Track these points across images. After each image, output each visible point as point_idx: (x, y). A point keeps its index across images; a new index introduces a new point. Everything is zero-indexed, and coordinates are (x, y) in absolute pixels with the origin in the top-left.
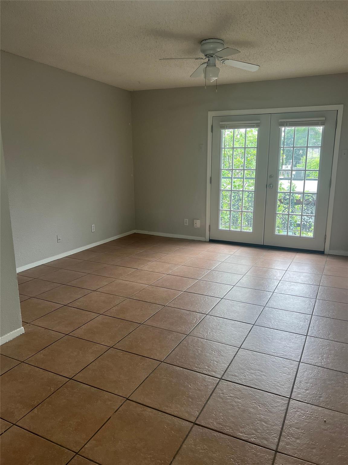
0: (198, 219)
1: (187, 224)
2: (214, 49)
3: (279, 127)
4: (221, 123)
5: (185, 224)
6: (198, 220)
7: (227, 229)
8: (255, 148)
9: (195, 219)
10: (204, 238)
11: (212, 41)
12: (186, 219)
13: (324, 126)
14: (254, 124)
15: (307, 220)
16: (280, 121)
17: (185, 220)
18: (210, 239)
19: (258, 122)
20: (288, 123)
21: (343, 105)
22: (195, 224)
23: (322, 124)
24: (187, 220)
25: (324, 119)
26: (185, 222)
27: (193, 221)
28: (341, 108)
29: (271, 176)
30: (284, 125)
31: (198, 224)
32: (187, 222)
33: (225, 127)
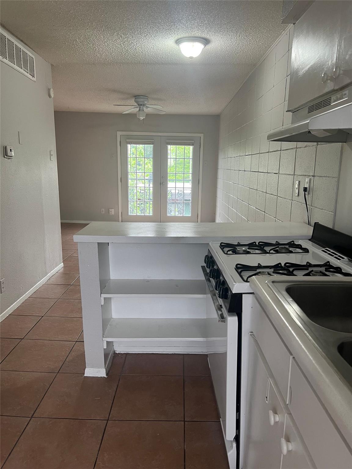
0: (112, 209)
1: (104, 213)
2: (143, 102)
3: (167, 145)
4: (127, 140)
5: (102, 213)
7: (135, 214)
8: (152, 158)
11: (142, 97)
13: (193, 146)
14: (151, 142)
16: (167, 141)
17: (102, 209)
19: (153, 141)
20: (172, 143)
21: (203, 134)
22: (110, 212)
24: (104, 209)
25: (193, 142)
26: (102, 211)
27: (109, 210)
28: (202, 135)
29: (163, 177)
30: (169, 144)
31: (112, 212)
32: (104, 211)
33: (130, 143)
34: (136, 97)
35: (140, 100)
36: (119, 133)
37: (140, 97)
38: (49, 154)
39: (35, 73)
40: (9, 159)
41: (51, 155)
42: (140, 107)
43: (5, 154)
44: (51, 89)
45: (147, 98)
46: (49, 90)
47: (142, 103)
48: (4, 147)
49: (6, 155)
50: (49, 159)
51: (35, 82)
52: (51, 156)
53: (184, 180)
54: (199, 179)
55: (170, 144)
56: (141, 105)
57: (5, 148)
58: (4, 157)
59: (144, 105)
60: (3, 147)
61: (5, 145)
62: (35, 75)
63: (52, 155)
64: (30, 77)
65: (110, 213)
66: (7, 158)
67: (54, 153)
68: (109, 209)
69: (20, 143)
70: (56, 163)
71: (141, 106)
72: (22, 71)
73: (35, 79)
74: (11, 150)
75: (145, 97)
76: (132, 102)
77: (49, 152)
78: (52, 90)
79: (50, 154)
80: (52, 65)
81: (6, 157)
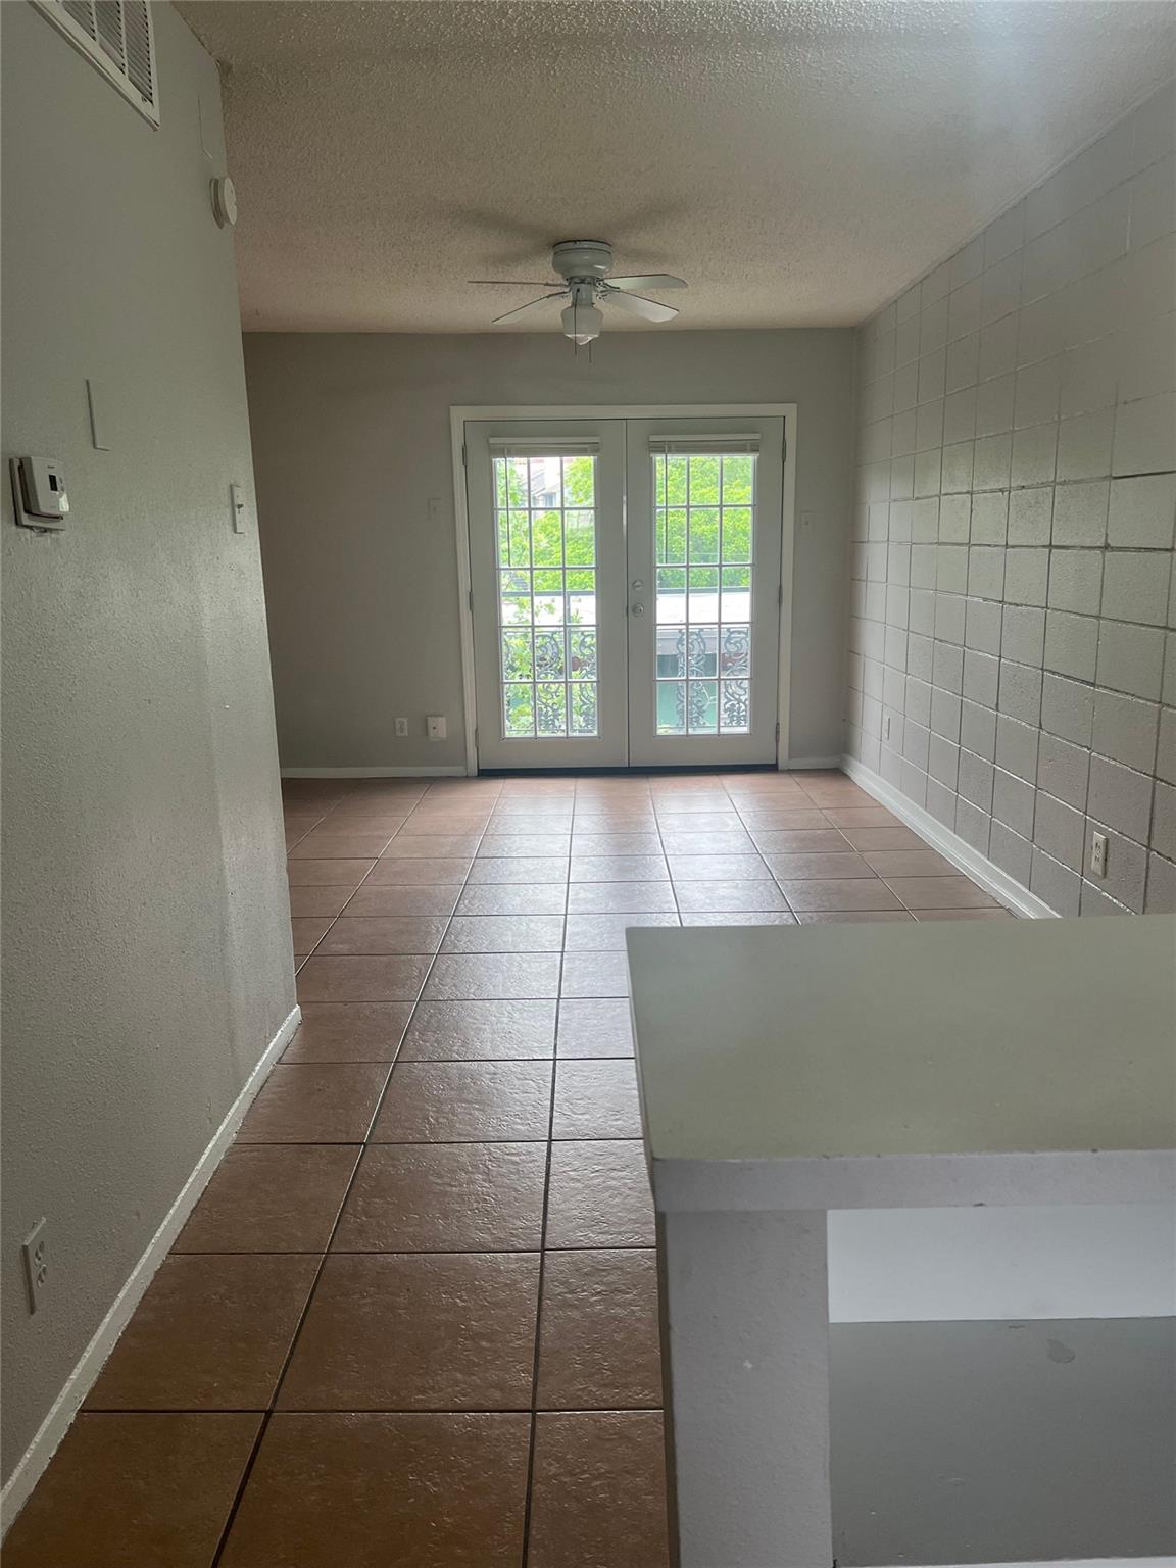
0: (437, 715)
1: (406, 733)
2: (590, 266)
3: (652, 455)
4: (492, 441)
5: (399, 734)
6: (440, 718)
7: (529, 735)
8: (592, 509)
9: (431, 716)
10: (462, 768)
11: (586, 245)
12: (402, 719)
13: (758, 455)
14: (587, 446)
15: (740, 695)
16: (653, 438)
17: (398, 719)
18: (481, 768)
19: (597, 440)
20: (672, 445)
21: (795, 405)
22: (431, 729)
23: (754, 450)
24: (406, 720)
25: (757, 436)
26: (398, 726)
27: (426, 720)
28: (790, 411)
29: (638, 583)
30: (661, 450)
31: (441, 727)
32: (406, 727)
33: (507, 452)
34: (561, 245)
35: (581, 259)
36: (459, 415)
37: (578, 245)
38: (226, 500)
39: (154, 77)
40: (46, 530)
41: (235, 507)
42: (578, 290)
43: (25, 505)
44: (224, 178)
45: (605, 247)
46: (216, 185)
47: (584, 273)
48: (17, 464)
49: (27, 512)
50: (229, 528)
51: (154, 126)
52: (237, 510)
53: (720, 585)
54: (781, 587)
55: (663, 452)
56: (580, 283)
57: (21, 472)
58: (18, 522)
59: (594, 280)
60: (11, 462)
61: (22, 453)
62: (155, 91)
63: (240, 506)
64: (135, 95)
65: (432, 733)
66: (30, 527)
67: (246, 495)
68: (427, 716)
69: (98, 447)
70: (256, 543)
71: (582, 286)
72: (92, 47)
73: (153, 112)
74: (53, 479)
75: (600, 243)
76: (544, 269)
77: (226, 491)
78: (228, 186)
79: (232, 501)
80: (225, 69)
81: (25, 519)
